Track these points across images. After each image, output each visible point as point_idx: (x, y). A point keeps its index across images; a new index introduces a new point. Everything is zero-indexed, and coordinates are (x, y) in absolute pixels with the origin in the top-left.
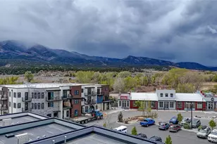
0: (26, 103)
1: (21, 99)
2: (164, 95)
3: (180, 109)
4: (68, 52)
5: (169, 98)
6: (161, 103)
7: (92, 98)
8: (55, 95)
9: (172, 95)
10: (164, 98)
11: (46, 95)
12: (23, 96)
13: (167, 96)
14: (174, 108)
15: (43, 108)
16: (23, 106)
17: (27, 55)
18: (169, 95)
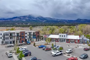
0: (4, 37)
1: (2, 36)
2: (61, 36)
3: (68, 42)
4: (51, 18)
5: (63, 37)
6: (60, 39)
7: (31, 36)
8: (13, 35)
9: (64, 36)
10: (61, 37)
11: (9, 35)
12: (3, 35)
13: (62, 36)
14: (66, 42)
15: (8, 39)
16: (3, 38)
17: (36, 20)
18: (63, 36)
